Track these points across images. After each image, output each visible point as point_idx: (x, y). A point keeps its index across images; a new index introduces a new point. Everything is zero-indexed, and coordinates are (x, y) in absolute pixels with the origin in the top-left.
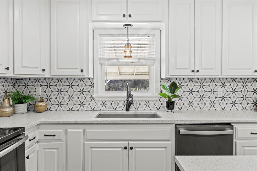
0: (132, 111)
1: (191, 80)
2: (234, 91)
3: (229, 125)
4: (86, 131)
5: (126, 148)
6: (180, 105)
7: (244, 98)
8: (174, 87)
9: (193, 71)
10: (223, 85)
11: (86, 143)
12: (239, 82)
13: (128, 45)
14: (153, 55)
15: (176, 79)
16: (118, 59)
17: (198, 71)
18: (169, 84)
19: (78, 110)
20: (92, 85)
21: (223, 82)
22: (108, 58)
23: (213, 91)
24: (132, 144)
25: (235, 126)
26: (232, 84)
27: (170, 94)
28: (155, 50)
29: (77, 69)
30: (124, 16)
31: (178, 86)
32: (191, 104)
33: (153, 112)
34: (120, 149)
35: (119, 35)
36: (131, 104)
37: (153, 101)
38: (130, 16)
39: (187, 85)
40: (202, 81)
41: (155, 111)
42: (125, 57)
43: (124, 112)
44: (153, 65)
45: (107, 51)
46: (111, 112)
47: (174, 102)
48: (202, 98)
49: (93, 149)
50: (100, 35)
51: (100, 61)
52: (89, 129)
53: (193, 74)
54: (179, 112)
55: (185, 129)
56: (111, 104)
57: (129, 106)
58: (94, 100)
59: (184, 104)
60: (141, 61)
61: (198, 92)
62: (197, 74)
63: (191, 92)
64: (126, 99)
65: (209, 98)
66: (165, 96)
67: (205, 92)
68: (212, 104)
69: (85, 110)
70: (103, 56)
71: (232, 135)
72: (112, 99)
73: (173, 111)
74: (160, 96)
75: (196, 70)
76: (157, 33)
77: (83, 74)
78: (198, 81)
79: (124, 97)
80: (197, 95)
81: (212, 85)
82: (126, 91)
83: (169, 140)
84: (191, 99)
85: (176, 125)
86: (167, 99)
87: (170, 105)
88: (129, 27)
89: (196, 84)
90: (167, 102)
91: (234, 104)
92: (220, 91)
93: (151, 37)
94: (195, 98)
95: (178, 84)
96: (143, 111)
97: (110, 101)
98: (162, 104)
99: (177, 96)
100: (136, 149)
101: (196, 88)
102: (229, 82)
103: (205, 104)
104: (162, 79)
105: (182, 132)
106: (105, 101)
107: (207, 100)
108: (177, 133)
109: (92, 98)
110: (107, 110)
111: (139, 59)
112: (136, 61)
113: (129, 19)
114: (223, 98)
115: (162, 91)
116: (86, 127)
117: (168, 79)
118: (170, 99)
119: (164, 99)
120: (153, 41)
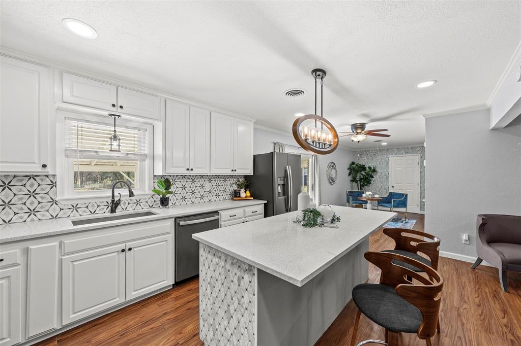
0: (119, 212)
1: (184, 177)
2: (217, 186)
3: (216, 213)
4: (64, 243)
5: (123, 251)
6: (174, 201)
7: (225, 191)
8: (167, 183)
9: (188, 169)
10: (210, 181)
11: (63, 257)
12: (221, 178)
13: (115, 138)
14: (144, 150)
15: (170, 176)
16: (96, 152)
17: (192, 170)
18: (163, 180)
19: (25, 221)
20: (53, 185)
21: (210, 178)
22: (81, 149)
23: (202, 186)
24: (129, 245)
25: (220, 212)
26: (217, 180)
27: (164, 191)
28: (146, 145)
29: (34, 163)
30: (114, 105)
31: (172, 183)
32: (183, 198)
33: (146, 210)
34: (116, 254)
35: (98, 123)
36: (118, 204)
37: (145, 199)
38: (121, 107)
39: (181, 182)
40: (193, 178)
41: (148, 209)
42: (111, 151)
43: (108, 214)
44: (144, 160)
45: (79, 141)
46: (86, 216)
47: (169, 198)
48: (193, 192)
49: (75, 263)
50: (67, 119)
51: (66, 152)
52: (67, 240)
53: (188, 172)
54: (172, 207)
55: (184, 221)
56: (87, 207)
57: (116, 207)
58: (57, 204)
59: (177, 199)
60: (130, 156)
61: (190, 187)
62: (191, 172)
63: (184, 187)
64: (111, 199)
65: (199, 192)
66: (158, 193)
67: (196, 187)
68: (202, 197)
69: (39, 219)
70: (69, 145)
71: (218, 220)
72: (87, 201)
73: (167, 207)
74: (153, 193)
75: (190, 169)
76: (149, 128)
77: (46, 171)
78: (190, 177)
79: (108, 197)
80: (189, 190)
81: (202, 181)
82: (111, 190)
83: (169, 233)
84: (184, 194)
85: (176, 218)
86: (161, 196)
87: (164, 202)
88: (116, 117)
89: (188, 180)
90: (161, 198)
91: (217, 195)
92: (208, 186)
93: (142, 131)
94: (187, 193)
95: (171, 181)
96: (134, 211)
97: (85, 204)
98: (155, 201)
99: (170, 193)
100: (135, 249)
101: (188, 183)
102: (214, 178)
103: (196, 198)
104: (155, 176)
105: (182, 223)
106: (77, 204)
107: (197, 194)
108: (177, 225)
109: (54, 202)
110: (80, 215)
111: (128, 154)
112: (124, 155)
113: (120, 110)
114: (210, 192)
115: (155, 188)
116: (63, 238)
117: (162, 177)
118: (164, 195)
119: (157, 196)
120: (144, 135)
